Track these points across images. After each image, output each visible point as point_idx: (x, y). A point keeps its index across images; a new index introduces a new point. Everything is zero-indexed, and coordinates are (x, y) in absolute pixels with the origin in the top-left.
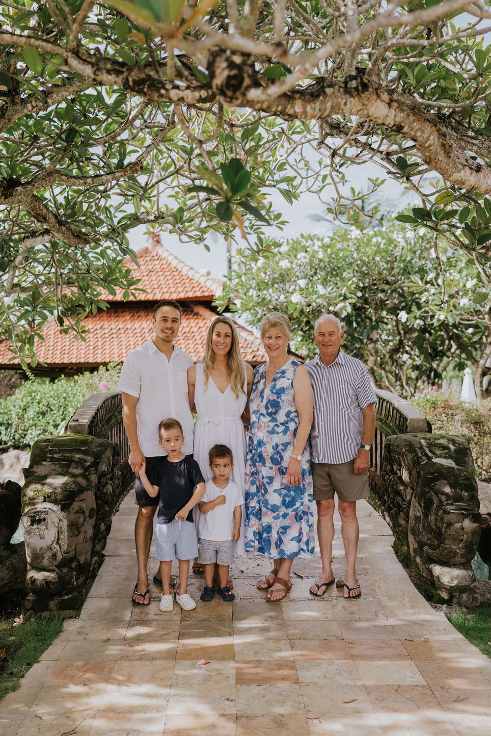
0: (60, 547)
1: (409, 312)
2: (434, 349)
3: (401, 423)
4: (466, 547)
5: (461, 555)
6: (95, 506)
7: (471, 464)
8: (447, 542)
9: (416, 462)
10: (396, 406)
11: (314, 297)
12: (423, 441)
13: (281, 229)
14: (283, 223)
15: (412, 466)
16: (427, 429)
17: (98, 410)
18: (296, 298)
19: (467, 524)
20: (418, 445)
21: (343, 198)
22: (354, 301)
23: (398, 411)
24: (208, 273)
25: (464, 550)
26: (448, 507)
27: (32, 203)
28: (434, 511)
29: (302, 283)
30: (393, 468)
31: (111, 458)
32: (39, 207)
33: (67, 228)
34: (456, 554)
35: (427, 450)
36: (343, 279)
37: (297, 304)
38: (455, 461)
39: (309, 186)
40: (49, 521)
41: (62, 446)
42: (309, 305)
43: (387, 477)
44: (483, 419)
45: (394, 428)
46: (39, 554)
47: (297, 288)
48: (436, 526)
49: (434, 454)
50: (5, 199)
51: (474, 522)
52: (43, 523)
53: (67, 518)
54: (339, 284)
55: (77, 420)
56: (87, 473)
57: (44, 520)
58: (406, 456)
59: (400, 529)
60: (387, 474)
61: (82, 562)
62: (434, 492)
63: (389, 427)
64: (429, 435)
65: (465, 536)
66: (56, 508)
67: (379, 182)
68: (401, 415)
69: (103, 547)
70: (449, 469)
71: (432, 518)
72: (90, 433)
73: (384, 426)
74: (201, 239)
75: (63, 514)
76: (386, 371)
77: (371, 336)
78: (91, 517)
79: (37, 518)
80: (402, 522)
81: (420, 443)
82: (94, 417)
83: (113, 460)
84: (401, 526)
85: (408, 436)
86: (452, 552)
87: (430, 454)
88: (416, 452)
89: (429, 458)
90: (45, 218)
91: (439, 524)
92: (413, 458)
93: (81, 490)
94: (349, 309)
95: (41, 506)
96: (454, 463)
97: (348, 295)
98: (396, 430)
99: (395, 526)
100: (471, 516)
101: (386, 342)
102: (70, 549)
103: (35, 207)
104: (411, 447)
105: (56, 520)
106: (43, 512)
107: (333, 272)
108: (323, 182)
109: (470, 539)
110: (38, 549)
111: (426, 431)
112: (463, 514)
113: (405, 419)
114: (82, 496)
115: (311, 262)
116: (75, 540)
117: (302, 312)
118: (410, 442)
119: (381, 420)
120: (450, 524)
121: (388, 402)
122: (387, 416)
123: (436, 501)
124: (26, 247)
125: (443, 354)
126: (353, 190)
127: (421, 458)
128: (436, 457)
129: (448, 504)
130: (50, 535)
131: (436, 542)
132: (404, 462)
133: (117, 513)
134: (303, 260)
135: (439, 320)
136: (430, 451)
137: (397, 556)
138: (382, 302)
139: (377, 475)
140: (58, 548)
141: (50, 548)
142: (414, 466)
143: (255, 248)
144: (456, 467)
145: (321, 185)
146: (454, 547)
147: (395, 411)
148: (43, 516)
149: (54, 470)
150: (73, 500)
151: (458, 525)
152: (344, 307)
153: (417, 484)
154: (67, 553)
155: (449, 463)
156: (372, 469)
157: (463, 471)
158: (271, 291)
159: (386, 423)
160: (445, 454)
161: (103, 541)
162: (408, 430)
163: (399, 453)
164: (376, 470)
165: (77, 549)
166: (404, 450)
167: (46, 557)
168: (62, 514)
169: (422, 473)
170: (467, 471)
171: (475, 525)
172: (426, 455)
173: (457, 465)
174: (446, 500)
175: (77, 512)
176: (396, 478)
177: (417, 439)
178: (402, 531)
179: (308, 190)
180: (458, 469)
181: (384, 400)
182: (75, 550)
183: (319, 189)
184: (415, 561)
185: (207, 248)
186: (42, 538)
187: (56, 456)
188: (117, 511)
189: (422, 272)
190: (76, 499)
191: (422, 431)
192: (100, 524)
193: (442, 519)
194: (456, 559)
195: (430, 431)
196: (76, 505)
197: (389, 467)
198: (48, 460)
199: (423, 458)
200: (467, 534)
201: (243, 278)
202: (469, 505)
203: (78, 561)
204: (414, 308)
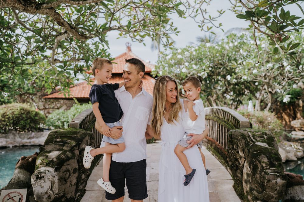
0: (53, 192)
1: (231, 76)
2: (240, 92)
3: (237, 124)
4: (278, 193)
5: (275, 198)
6: (77, 167)
7: (276, 146)
8: (267, 190)
9: (247, 144)
10: (233, 115)
11: (192, 70)
12: (250, 133)
13: (177, 35)
14: (178, 32)
15: (244, 146)
16: (250, 127)
17: (87, 116)
18: (184, 70)
19: (279, 181)
20: (247, 136)
21: (206, 19)
22: (208, 71)
23: (234, 117)
24: (150, 62)
25: (277, 195)
26: (267, 170)
27: (55, 16)
28: (259, 172)
29: (187, 64)
30: (234, 147)
31: (89, 141)
32: (59, 18)
33: (75, 30)
34: (272, 197)
35: (252, 138)
36: (203, 63)
37: (185, 73)
38: (267, 144)
39: (190, 14)
40: (46, 178)
41: (62, 135)
42: (189, 73)
43: (230, 151)
44: (264, 121)
45: (232, 125)
46: (41, 196)
47: (185, 67)
48: (260, 181)
49: (256, 140)
50: (37, 10)
51: (283, 180)
52: (42, 179)
53: (58, 175)
54: (202, 65)
55: (74, 121)
56: (73, 150)
57: (43, 177)
58: (241, 141)
59: (238, 178)
60: (230, 149)
61: (68, 198)
62: (258, 162)
63: (229, 125)
64: (252, 130)
65: (278, 188)
66: (52, 170)
67: (222, 12)
68: (236, 119)
69: (85, 186)
70: (265, 148)
71: (258, 176)
72: (81, 128)
73: (226, 124)
74: (142, 41)
75: (56, 173)
76: (220, 101)
77: (215, 86)
78: (74, 172)
79: (39, 176)
80: (239, 175)
81: (248, 134)
82: (84, 120)
83: (90, 141)
84: (238, 177)
85: (241, 130)
86: (270, 196)
87: (254, 140)
88: (246, 139)
89: (254, 142)
90: (63, 24)
91: (262, 180)
92: (245, 142)
93: (68, 159)
94: (206, 75)
95: (42, 169)
96: (267, 145)
97: (206, 69)
98: (233, 127)
99: (234, 176)
100: (281, 177)
101: (220, 90)
102: (61, 192)
103: (57, 17)
104: (243, 136)
105: (50, 177)
106: (43, 172)
107: (199, 60)
108: (196, 13)
109: (281, 189)
110: (40, 193)
111: (249, 128)
112: (276, 175)
113: (238, 121)
114: (68, 163)
115: (190, 56)
116: (64, 187)
117: (187, 76)
118: (243, 133)
119: (225, 122)
120: (269, 181)
121: (228, 113)
122: (228, 120)
123: (259, 166)
124: (58, 40)
125: (243, 94)
126: (210, 17)
127: (249, 142)
128: (258, 142)
129: (267, 169)
130: (46, 186)
131: (260, 190)
132: (240, 144)
133: (98, 165)
134: (187, 55)
135: (244, 79)
136: (254, 138)
137: (236, 192)
138: (219, 73)
139: (223, 148)
140: (51, 192)
141: (46, 193)
142: (246, 146)
143: (166, 44)
144: (269, 147)
145: (195, 14)
146: (271, 193)
147: (232, 117)
148: (43, 175)
149: (55, 148)
150: (63, 165)
151: (274, 181)
152: (204, 74)
153: (248, 156)
154: (58, 194)
155: (264, 145)
156: (220, 145)
157: (273, 150)
158: (174, 68)
159: (228, 124)
160: (262, 140)
161: (85, 183)
162: (240, 127)
163: (237, 139)
164: (222, 145)
165: (66, 191)
166: (240, 138)
167: (45, 198)
168: (54, 173)
169: (251, 150)
170: (275, 150)
171: (284, 181)
172: (252, 141)
173: (269, 146)
174: (266, 166)
175: (65, 171)
176: (235, 152)
177: (247, 132)
178: (239, 180)
179: (190, 16)
180: (270, 149)
181: (226, 112)
182: (64, 192)
183: (194, 16)
184: (247, 197)
185: (144, 44)
186: (42, 187)
187: (58, 140)
188: (98, 164)
189: (235, 60)
190: (64, 164)
191: (247, 128)
192: (82, 175)
193: (264, 177)
194: (272, 200)
195: (251, 127)
196: (64, 168)
197: (231, 146)
198: (54, 142)
199: (251, 142)
200: (279, 186)
201: (163, 63)
202: (279, 170)
203: (66, 198)
204: (233, 74)
